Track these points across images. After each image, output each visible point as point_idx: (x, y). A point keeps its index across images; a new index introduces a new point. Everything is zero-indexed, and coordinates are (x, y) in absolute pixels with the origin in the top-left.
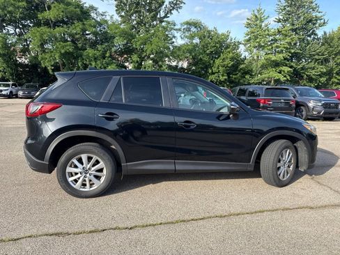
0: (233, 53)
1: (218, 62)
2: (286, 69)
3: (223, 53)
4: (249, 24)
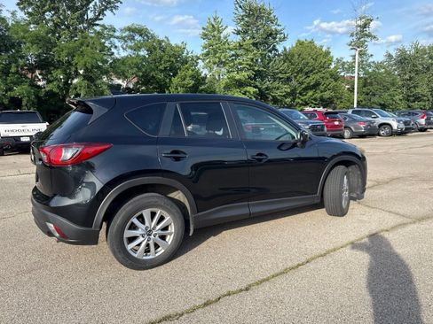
0: (193, 71)
1: (175, 80)
4: (206, 35)
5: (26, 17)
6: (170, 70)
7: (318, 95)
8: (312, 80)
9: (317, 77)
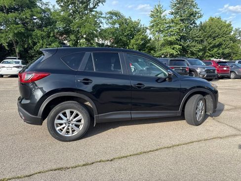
0: (143, 36)
1: (133, 41)
2: (178, 47)
3: (136, 35)
4: (153, 15)
5: (60, 8)
6: (131, 35)
7: (220, 51)
8: (217, 42)
9: (220, 40)
